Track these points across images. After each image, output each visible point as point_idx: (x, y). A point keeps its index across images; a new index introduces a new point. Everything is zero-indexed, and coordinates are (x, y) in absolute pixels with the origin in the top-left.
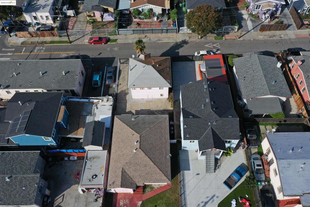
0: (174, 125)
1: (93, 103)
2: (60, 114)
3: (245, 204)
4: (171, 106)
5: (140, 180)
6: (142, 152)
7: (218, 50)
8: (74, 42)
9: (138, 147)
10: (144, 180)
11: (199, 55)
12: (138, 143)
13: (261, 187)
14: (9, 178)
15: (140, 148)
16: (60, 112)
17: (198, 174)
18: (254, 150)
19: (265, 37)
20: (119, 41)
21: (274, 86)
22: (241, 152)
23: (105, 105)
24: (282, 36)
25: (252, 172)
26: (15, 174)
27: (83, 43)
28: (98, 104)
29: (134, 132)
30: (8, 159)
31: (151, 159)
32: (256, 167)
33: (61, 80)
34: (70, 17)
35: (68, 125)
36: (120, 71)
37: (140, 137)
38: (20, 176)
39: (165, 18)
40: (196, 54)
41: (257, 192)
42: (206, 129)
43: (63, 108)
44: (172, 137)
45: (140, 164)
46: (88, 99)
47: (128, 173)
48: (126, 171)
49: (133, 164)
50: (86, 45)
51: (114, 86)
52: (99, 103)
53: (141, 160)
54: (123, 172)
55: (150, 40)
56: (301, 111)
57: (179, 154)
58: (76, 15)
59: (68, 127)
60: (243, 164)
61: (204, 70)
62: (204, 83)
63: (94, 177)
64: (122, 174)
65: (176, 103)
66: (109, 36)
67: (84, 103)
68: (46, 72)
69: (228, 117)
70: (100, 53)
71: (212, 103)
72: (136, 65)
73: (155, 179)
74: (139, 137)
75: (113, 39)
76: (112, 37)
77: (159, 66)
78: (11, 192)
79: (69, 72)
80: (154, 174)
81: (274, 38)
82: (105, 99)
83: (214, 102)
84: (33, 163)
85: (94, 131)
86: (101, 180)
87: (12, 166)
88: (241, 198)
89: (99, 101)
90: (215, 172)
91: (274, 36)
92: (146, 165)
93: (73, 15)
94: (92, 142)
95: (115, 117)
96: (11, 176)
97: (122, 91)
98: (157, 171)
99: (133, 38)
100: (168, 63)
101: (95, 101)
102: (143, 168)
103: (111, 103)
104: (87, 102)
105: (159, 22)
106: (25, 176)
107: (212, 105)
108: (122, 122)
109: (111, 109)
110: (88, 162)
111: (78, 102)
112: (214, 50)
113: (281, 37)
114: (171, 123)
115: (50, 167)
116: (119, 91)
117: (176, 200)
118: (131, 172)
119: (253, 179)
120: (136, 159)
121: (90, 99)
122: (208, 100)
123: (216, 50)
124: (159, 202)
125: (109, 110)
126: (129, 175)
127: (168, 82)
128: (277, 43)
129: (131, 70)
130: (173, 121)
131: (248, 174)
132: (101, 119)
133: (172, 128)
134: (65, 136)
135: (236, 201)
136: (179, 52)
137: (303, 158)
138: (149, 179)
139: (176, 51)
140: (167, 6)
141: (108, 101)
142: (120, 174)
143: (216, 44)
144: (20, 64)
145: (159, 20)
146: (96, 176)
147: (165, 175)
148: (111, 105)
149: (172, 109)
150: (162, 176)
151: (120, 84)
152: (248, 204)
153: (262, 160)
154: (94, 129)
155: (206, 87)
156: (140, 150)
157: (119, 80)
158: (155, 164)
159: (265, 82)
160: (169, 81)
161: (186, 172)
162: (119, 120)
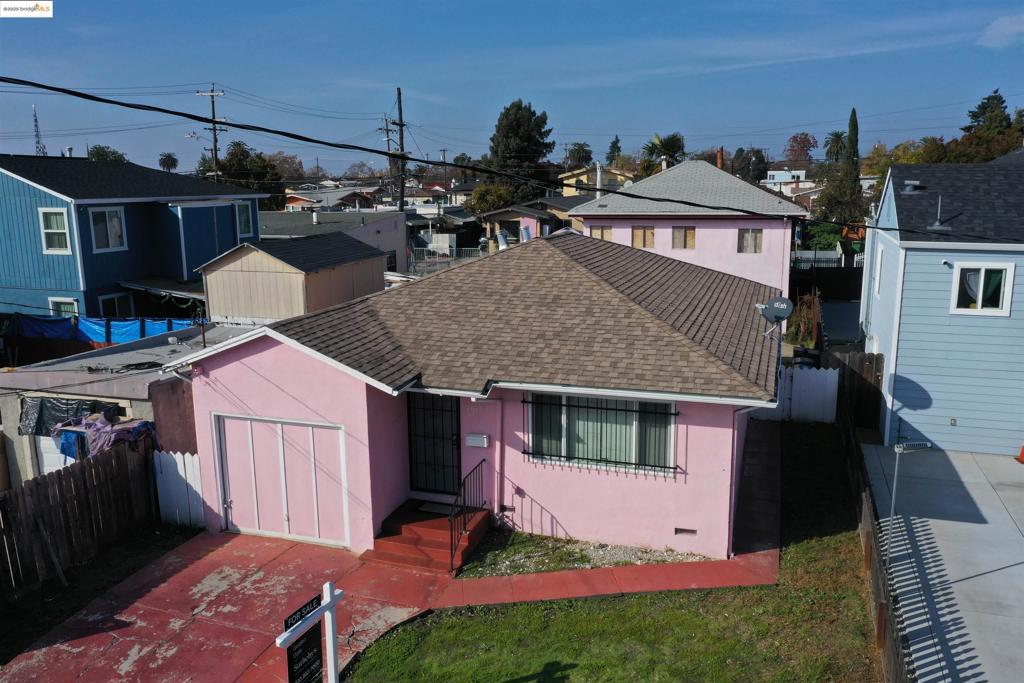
5: (465, 364)
6: (551, 250)
10: (505, 363)
34: (433, 253)
45: (516, 290)
48: (382, 312)
49: (456, 288)
53: (529, 278)
73: (614, 365)
80: (606, 340)
92: (556, 298)
98: (645, 330)
102: (528, 307)
120: (491, 273)
124: (602, 649)
126: (397, 332)
138: (555, 361)
150: (685, 357)
161: (944, 526)
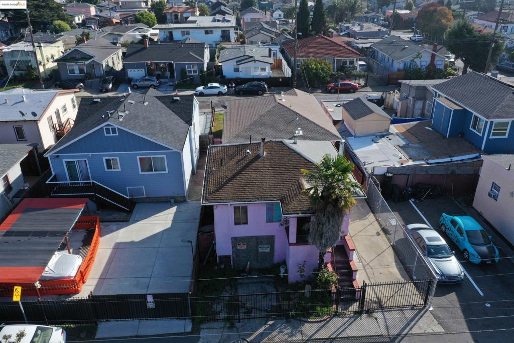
28: (398, 160)
37: (276, 101)
89: (402, 164)
101: (411, 163)
109: (361, 159)
125: (365, 157)
151: (378, 234)
162: (328, 131)
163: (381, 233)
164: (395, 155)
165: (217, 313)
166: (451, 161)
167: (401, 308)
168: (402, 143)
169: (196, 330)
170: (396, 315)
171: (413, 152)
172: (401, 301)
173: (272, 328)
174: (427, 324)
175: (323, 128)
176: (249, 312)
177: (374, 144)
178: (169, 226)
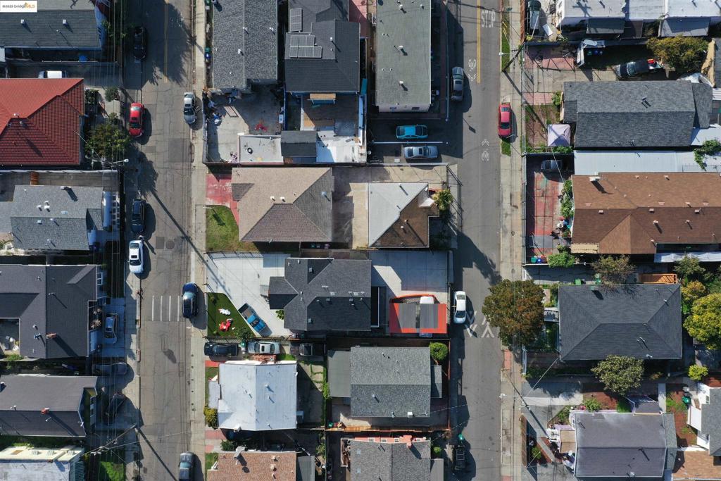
0: (323, 248)
1: (356, 135)
2: (323, 95)
3: (225, 324)
4: (360, 246)
6: (270, 207)
7: (475, 334)
8: (506, 77)
9: (276, 202)
11: (456, 298)
12: (281, 202)
13: (239, 346)
14: (241, 52)
15: (275, 204)
16: (325, 95)
17: (259, 276)
18: (287, 350)
19: (505, 422)
20: (505, 160)
21: (369, 395)
22: (287, 333)
23: (353, 151)
24: (508, 453)
25: (258, 340)
26: (246, 58)
27: (502, 94)
28: (354, 142)
29: (298, 196)
30: (266, 42)
31: (263, 218)
32: (261, 345)
33: (392, 81)
34: (575, 56)
35: (319, 106)
36: (431, 167)
37: (290, 204)
38: (243, 65)
39: (563, 244)
40: (459, 293)
41: (237, 342)
42: (296, 288)
43: (332, 97)
44: (306, 245)
45: (259, 205)
46: (363, 126)
47: (249, 191)
48: (252, 189)
49: (258, 197)
50: (498, 100)
51: (397, 160)
52: (356, 142)
53: (262, 206)
54: (249, 186)
55: (507, 215)
56: (339, 425)
57: (286, 253)
58: (580, 67)
59: (316, 106)
60: (271, 332)
61: (423, 300)
62: (362, 293)
63: (250, 151)
64: (247, 184)
65: (364, 255)
66: (518, 140)
67: (357, 120)
68: (405, 54)
69: (308, 317)
70: (473, 130)
71: (329, 300)
72: (407, 194)
74: (289, 202)
75: (511, 147)
76: (516, 146)
77: (403, 229)
78: (227, 59)
79: (406, 89)
81: (503, 438)
82: (364, 151)
83: (330, 302)
84: (260, 75)
85: (300, 143)
86: (246, 159)
87: (256, 51)
88: (232, 322)
90: (262, 295)
91: (509, 439)
92: (257, 212)
93: (578, 61)
94: (285, 143)
95: (329, 168)
96: (243, 55)
97: (387, 174)
98: (251, 226)
99: (514, 184)
100: (414, 244)
101: (360, 138)
102: (254, 208)
103: (357, 161)
104: (357, 124)
105: (553, 233)
106: (244, 70)
107: (325, 298)
108: (318, 178)
109: (348, 161)
110: (269, 140)
111: (358, 113)
112: (476, 326)
113: (504, 449)
114: (326, 245)
115: (271, 91)
116: (388, 169)
117: (231, 247)
118: (250, 194)
119: (248, 339)
120: (263, 200)
121: (363, 130)
122: (332, 294)
123: (474, 330)
124: (229, 227)
125: (346, 158)
126: (247, 193)
127: (376, 242)
128: (490, 438)
129: (401, 187)
130: (329, 248)
131: (257, 335)
132: (329, 150)
133: (318, 247)
134: (302, 105)
135: (227, 315)
136: (471, 267)
137: (258, 398)
139: (474, 263)
140: (577, 248)
141: (362, 154)
142: (247, 182)
143: (490, 331)
144: (423, 7)
145: (557, 232)
146: (251, 153)
147: (247, 235)
148: (353, 160)
149: (354, 247)
151: (402, 170)
152: (225, 327)
153: (271, 354)
154: (304, 143)
155: (356, 294)
156: (272, 205)
157: (412, 166)
158: (258, 223)
159: (373, 383)
160: (378, 244)
161: (261, 261)
162: (323, 175)
163: (401, 168)
164: (347, 141)
165: (445, 243)
166: (364, 115)
167: (448, 176)
168: (332, 133)
169: (451, 249)
170: (450, 178)
171: (348, 130)
172: (445, 174)
173: (451, 225)
174: (454, 168)
175: (321, 178)
176: (444, 231)
177: (328, 148)
178: (390, 267)
